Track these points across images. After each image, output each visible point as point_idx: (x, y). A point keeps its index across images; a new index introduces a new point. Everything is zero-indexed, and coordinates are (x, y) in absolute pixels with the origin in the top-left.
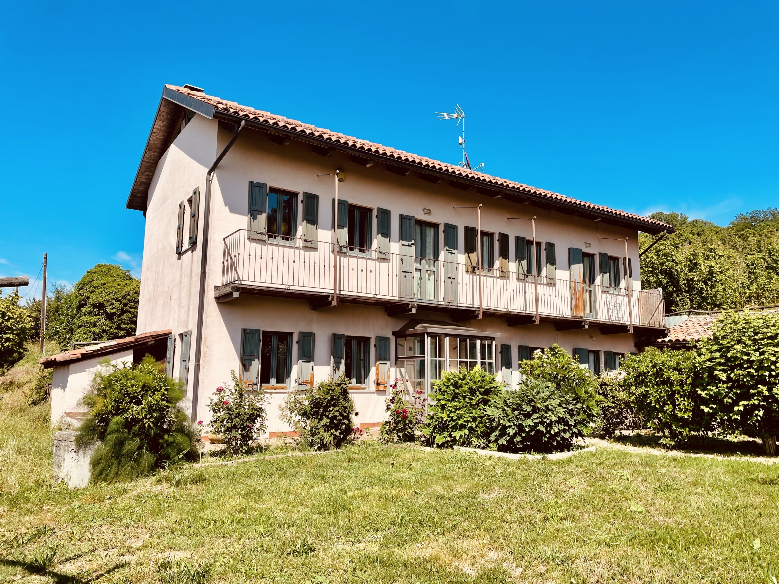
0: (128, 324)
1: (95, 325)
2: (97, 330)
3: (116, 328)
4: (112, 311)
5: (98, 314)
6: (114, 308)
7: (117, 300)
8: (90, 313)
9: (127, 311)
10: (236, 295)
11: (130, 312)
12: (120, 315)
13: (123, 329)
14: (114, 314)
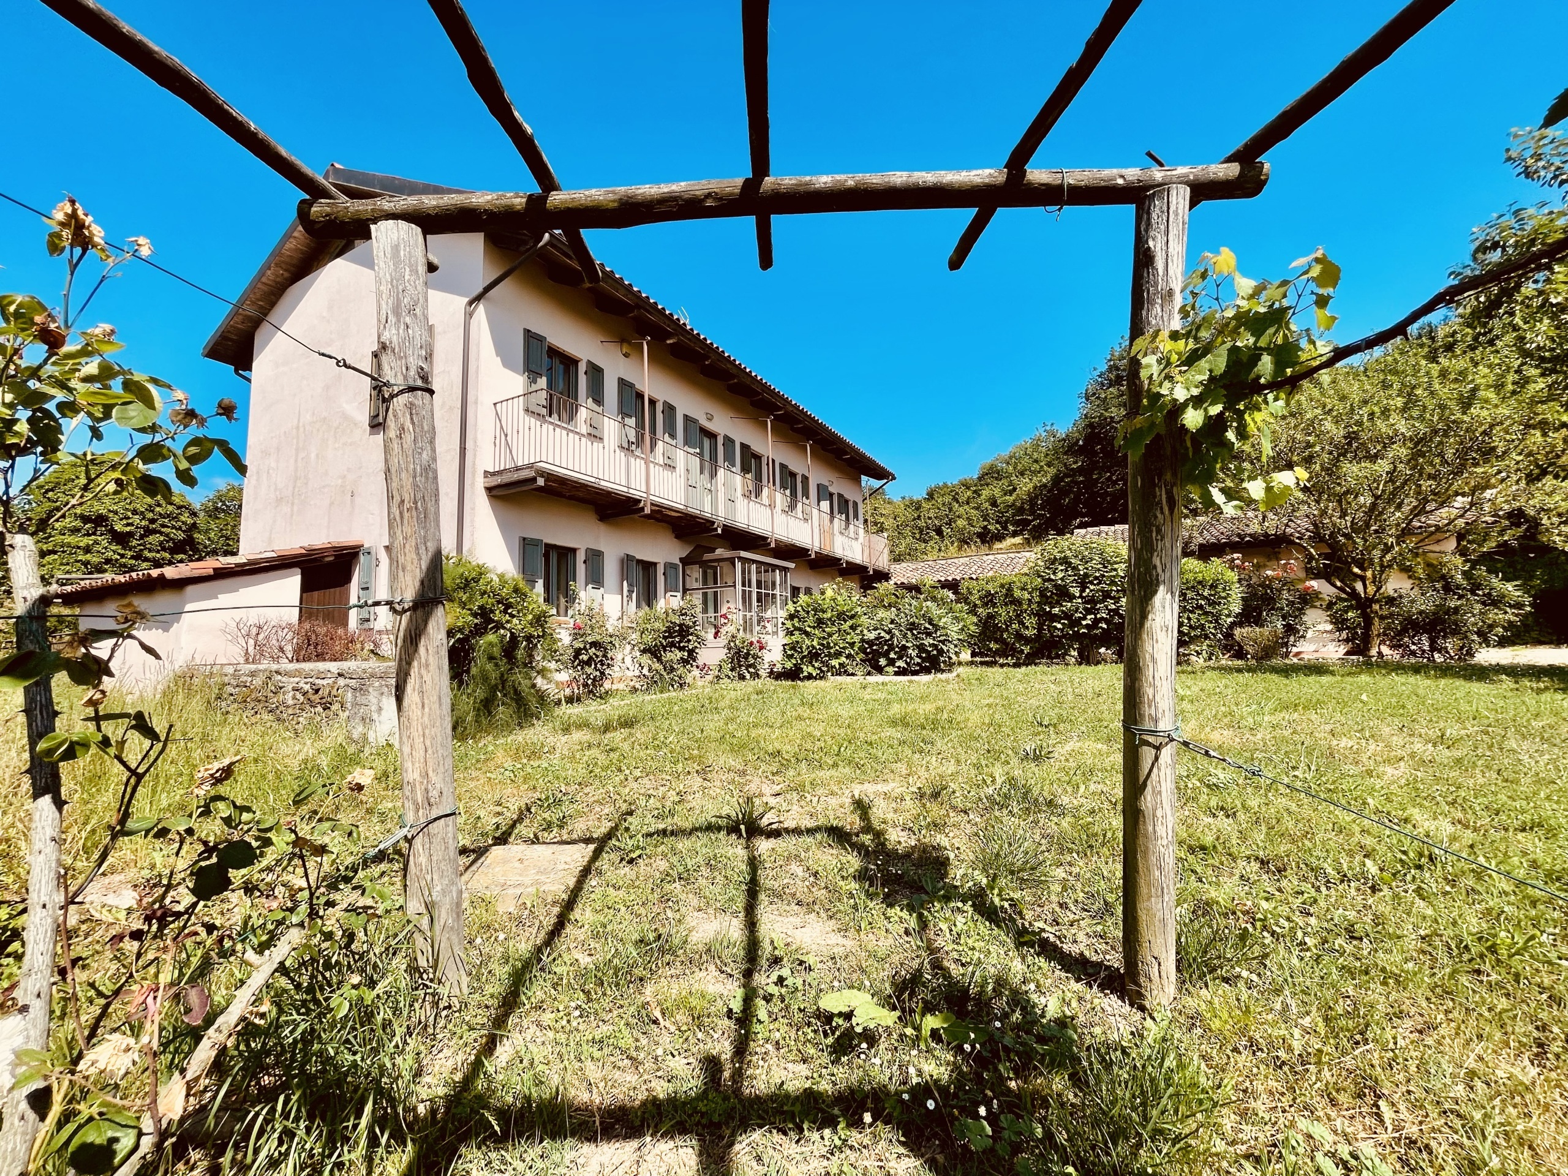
0: (158, 552)
1: (87, 550)
2: (95, 559)
3: (132, 557)
4: (128, 529)
5: (94, 534)
6: (128, 525)
7: (135, 512)
8: (75, 531)
9: (154, 532)
10: (541, 482)
11: (161, 533)
12: (142, 537)
13: (146, 560)
14: (131, 534)
